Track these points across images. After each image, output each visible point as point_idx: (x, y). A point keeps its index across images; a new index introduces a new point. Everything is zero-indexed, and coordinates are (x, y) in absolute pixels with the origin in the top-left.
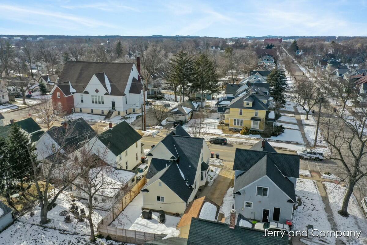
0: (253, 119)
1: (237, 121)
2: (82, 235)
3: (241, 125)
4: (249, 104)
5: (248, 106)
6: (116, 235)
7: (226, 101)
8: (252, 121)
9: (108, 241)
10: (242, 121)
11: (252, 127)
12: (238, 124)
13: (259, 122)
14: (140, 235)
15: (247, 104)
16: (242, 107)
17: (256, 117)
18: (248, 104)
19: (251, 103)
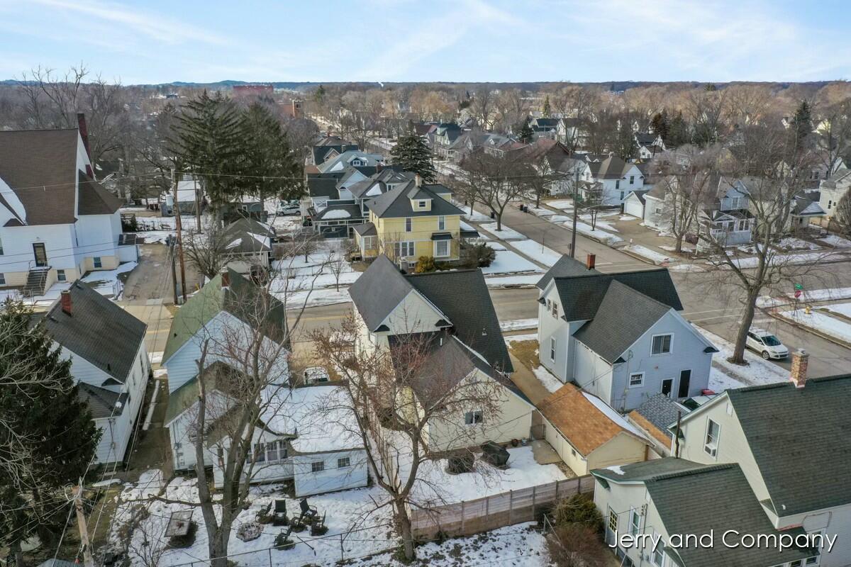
0: (434, 237)
1: (401, 247)
2: (364, 560)
3: (412, 253)
4: (424, 206)
5: (423, 209)
6: (460, 523)
7: (335, 210)
8: (435, 243)
9: (444, 544)
10: (412, 244)
11: (435, 255)
12: (404, 254)
13: (449, 242)
14: (522, 498)
15: (420, 206)
16: (408, 213)
17: (442, 231)
18: (422, 204)
19: (428, 201)
